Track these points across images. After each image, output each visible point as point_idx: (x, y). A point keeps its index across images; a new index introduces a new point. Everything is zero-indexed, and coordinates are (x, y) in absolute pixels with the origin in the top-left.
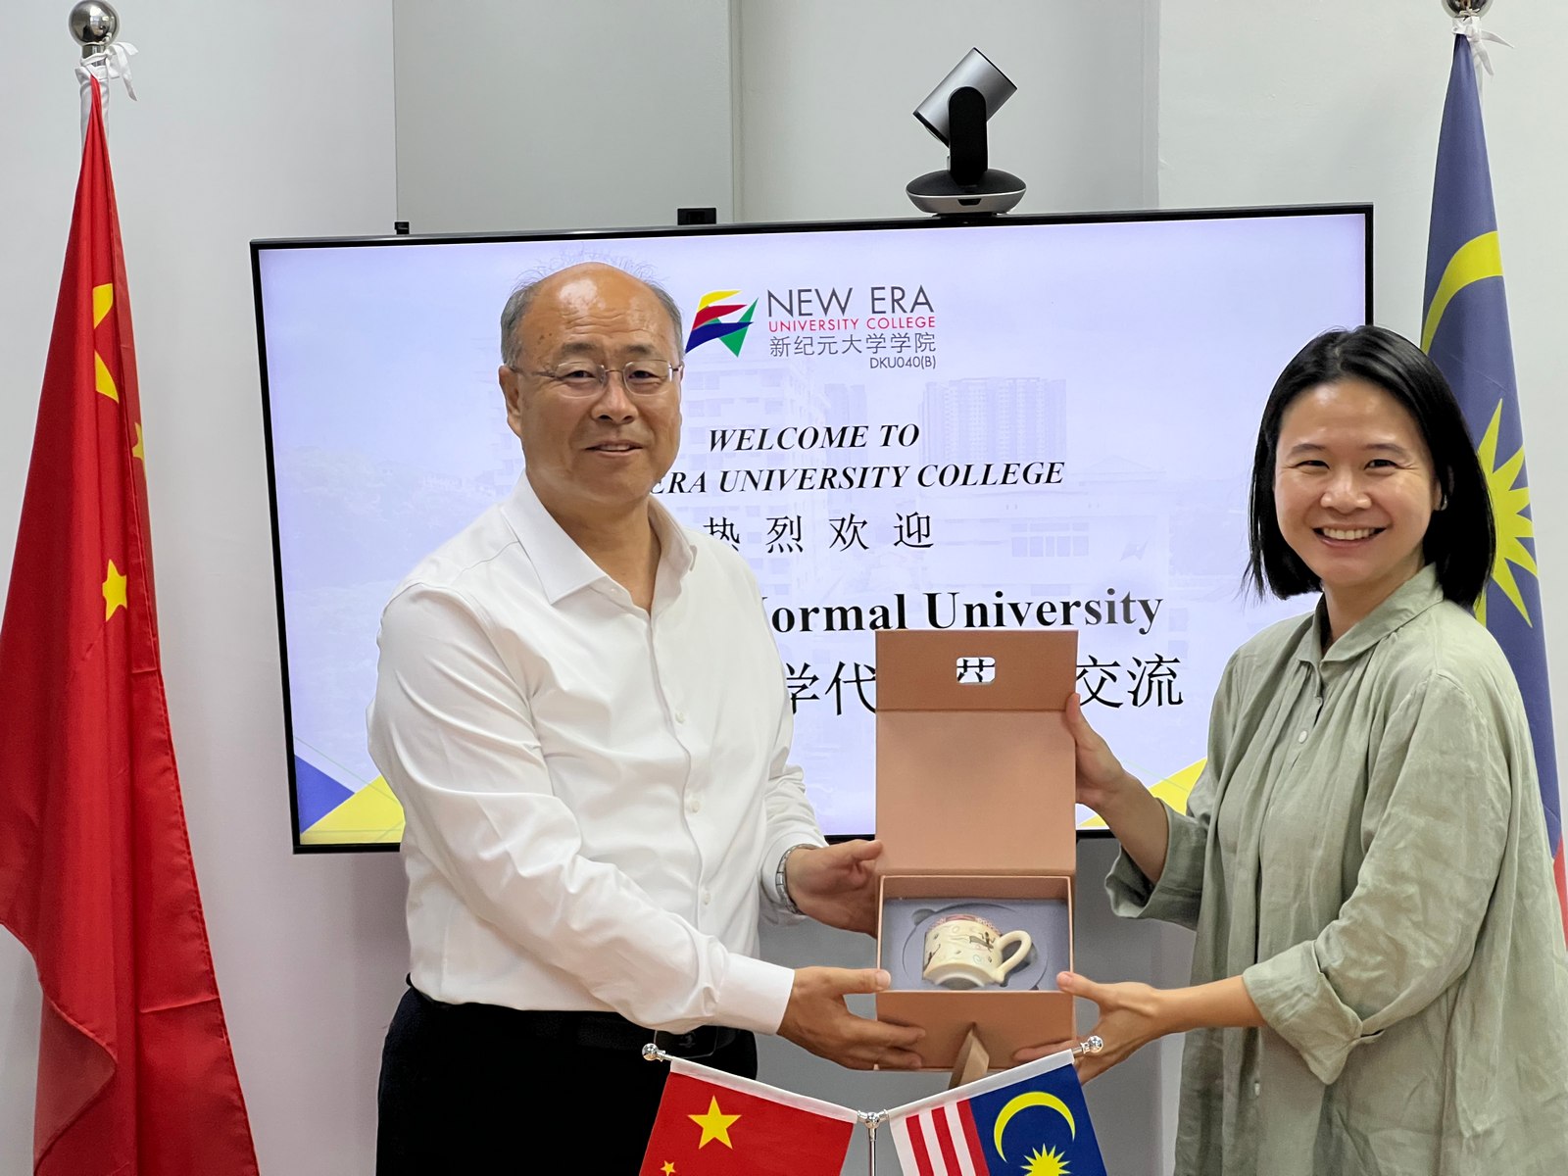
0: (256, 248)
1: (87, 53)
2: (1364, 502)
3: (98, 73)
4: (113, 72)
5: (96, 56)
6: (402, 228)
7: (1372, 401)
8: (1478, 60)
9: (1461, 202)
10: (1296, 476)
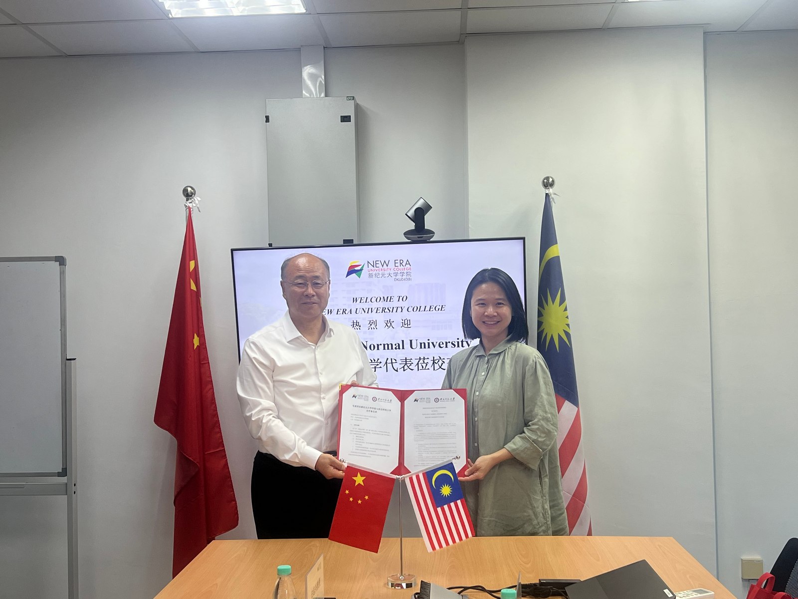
0: (232, 250)
1: (187, 200)
3: (190, 205)
4: (194, 205)
5: (190, 201)
6: (270, 245)
7: (496, 287)
8: (551, 200)
9: (548, 237)
10: (477, 307)
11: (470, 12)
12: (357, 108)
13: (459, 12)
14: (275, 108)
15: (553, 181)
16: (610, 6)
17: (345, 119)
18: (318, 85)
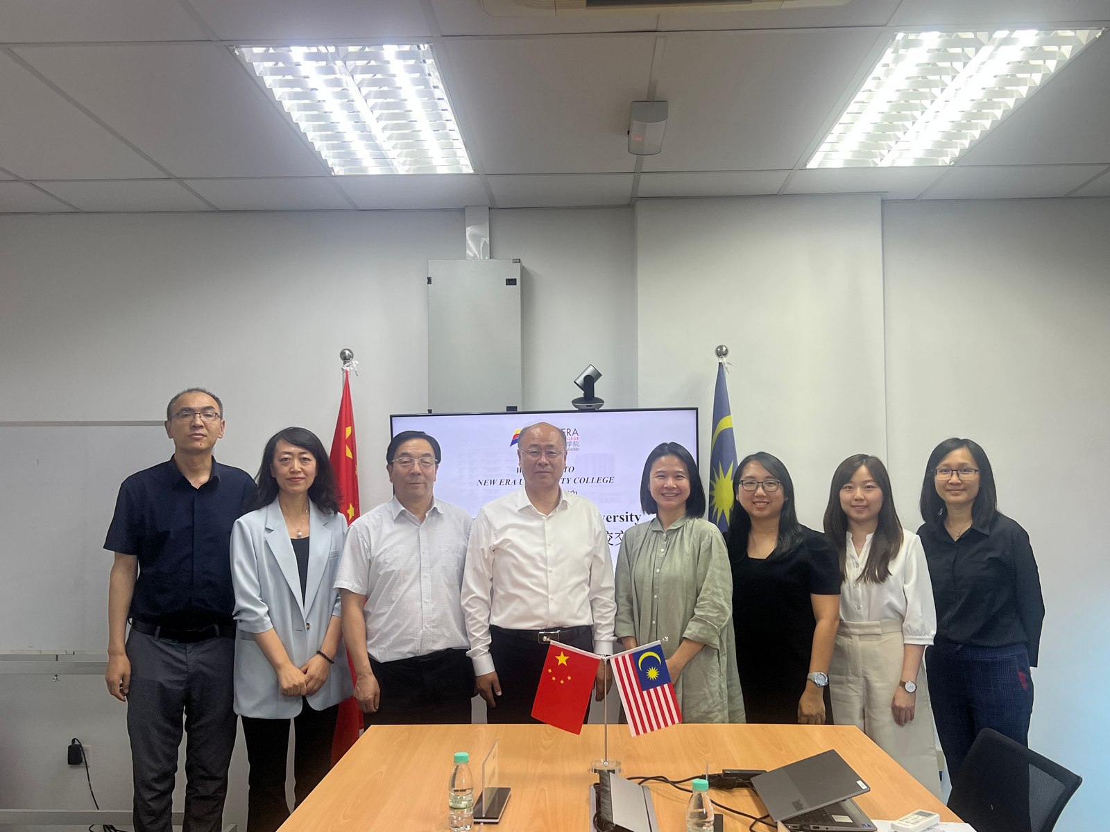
0: (391, 417)
1: (345, 363)
2: (675, 486)
3: (348, 369)
4: (352, 369)
5: (347, 364)
6: (430, 411)
7: (676, 460)
8: (725, 369)
9: (721, 408)
10: (656, 480)
11: (643, 176)
12: (524, 271)
13: (632, 176)
14: (437, 269)
15: (727, 350)
16: (788, 172)
17: (511, 282)
18: (481, 246)
